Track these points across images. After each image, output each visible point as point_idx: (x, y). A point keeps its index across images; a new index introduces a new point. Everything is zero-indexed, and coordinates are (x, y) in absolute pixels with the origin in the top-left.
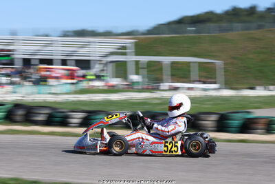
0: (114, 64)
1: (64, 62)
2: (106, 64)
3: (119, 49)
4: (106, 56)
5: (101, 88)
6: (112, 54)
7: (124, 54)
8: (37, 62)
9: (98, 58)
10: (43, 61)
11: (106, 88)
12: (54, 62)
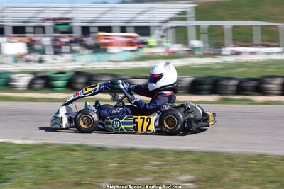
0: (174, 30)
1: (123, 29)
2: (166, 30)
3: (178, 14)
4: (166, 22)
5: (161, 54)
6: (172, 19)
7: (185, 19)
8: (96, 30)
9: (158, 24)
10: (101, 29)
11: (166, 54)
12: (113, 29)
